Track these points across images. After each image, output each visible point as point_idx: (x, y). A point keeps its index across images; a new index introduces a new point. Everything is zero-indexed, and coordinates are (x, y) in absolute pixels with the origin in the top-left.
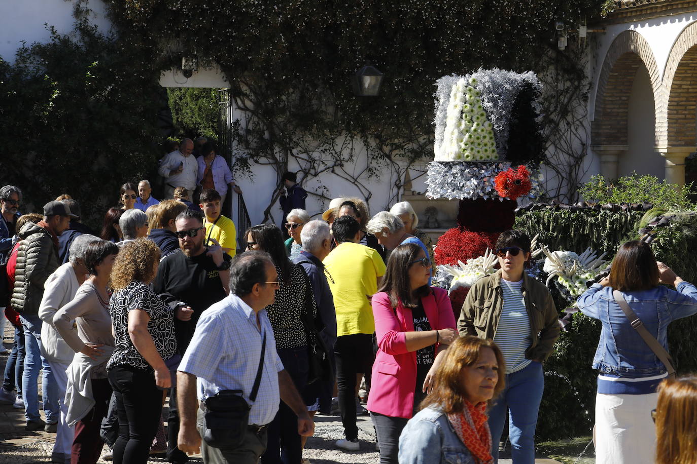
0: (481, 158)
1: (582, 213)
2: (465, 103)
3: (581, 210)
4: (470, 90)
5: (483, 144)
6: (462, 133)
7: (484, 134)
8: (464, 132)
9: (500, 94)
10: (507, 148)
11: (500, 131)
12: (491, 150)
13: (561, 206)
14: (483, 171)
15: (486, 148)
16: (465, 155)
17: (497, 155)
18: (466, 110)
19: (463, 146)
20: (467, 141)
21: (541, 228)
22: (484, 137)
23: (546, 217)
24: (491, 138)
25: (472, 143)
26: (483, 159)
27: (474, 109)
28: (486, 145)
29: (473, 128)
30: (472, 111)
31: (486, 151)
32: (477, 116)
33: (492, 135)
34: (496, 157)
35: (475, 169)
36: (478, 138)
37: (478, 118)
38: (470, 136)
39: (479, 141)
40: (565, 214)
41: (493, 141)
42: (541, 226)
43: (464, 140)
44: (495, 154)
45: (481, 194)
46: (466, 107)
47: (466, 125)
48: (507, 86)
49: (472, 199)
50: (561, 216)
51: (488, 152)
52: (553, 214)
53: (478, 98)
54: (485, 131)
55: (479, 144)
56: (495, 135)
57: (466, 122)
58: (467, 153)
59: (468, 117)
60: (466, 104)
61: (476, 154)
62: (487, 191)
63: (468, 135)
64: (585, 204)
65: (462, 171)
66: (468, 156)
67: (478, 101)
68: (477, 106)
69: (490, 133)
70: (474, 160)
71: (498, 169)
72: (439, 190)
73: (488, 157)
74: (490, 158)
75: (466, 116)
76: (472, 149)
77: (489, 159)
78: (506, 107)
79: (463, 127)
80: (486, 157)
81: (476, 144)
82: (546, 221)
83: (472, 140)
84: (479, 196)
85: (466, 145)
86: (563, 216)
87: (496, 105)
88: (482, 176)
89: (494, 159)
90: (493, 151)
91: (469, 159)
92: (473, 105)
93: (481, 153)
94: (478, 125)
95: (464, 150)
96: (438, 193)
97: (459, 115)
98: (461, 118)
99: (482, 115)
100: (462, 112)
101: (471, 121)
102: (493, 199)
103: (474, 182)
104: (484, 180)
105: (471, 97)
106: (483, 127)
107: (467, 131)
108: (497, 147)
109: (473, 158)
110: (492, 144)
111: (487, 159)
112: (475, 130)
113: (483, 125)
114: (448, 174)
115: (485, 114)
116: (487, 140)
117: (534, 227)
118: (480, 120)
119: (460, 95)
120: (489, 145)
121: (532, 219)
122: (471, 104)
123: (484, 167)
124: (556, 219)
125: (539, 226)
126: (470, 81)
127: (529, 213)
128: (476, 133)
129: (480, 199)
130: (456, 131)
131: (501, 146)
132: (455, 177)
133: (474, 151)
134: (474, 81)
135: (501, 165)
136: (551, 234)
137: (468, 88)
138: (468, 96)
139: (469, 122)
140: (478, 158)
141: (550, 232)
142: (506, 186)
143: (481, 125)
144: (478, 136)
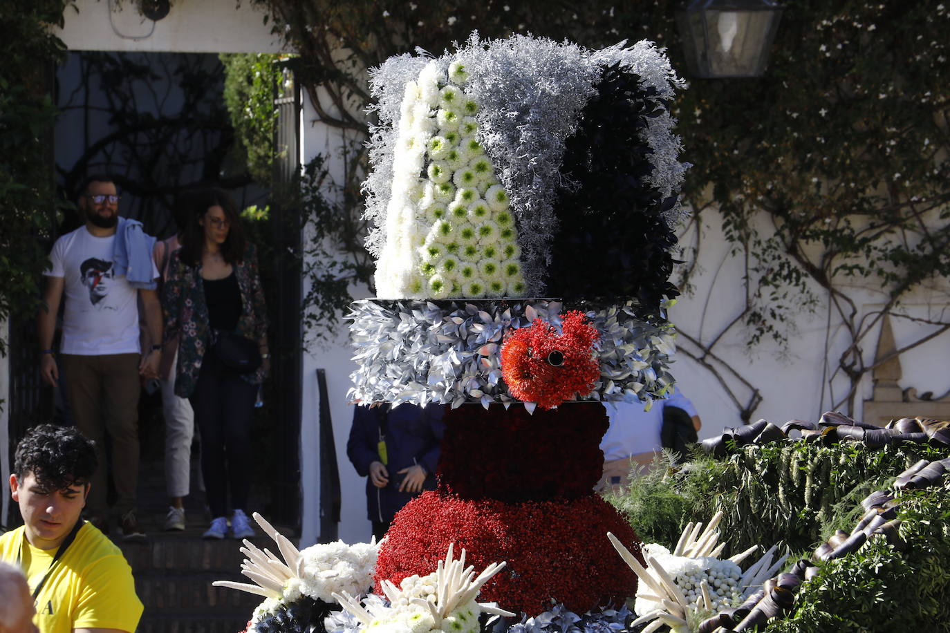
0: (475, 289)
1: (900, 453)
2: (436, 132)
3: (897, 442)
4: (449, 97)
5: (483, 252)
6: (422, 220)
7: (484, 221)
8: (431, 216)
9: (524, 111)
10: (549, 261)
11: (528, 215)
12: (505, 269)
13: (842, 430)
14: (478, 328)
15: (490, 261)
16: (431, 282)
17: (523, 282)
18: (434, 153)
19: (426, 257)
20: (437, 242)
21: (781, 496)
22: (485, 231)
23: (794, 463)
24: (506, 234)
25: (452, 247)
26: (481, 294)
27: (458, 151)
28: (490, 253)
29: (453, 206)
30: (453, 156)
31: (490, 269)
32: (467, 170)
33: (510, 224)
34: (519, 288)
35: (458, 320)
36: (467, 234)
37: (468, 177)
38: (445, 229)
39: (471, 242)
40: (848, 453)
41: (511, 242)
42: (781, 489)
43: (429, 240)
44: (517, 279)
45: (475, 393)
46: (436, 144)
47: (435, 196)
48: (549, 87)
49: (448, 405)
50: (837, 460)
51: (495, 274)
52: (814, 454)
53: (470, 121)
54: (488, 214)
55: (471, 252)
56: (517, 224)
57: (438, 187)
58: (436, 276)
59: (440, 174)
60: (437, 138)
61: (461, 278)
62: (490, 385)
63: (438, 223)
64: (914, 427)
65: (425, 326)
66: (437, 286)
67: (470, 128)
68: (466, 143)
69: (503, 219)
70: (456, 295)
71: (524, 321)
72: (373, 381)
73: (496, 287)
74: (502, 289)
75: (437, 171)
76: (449, 265)
77: (498, 294)
78: (542, 145)
79: (426, 201)
80: (490, 287)
81: (462, 251)
82: (794, 474)
83: (450, 239)
84: (469, 398)
85: (433, 252)
86: (842, 459)
87: (513, 139)
88: (478, 341)
89: (514, 294)
90: (512, 271)
91: (442, 294)
92: (456, 141)
93: (474, 275)
94: (467, 196)
95: (429, 267)
96: (371, 387)
97: (418, 169)
98: (424, 175)
99: (481, 168)
100: (427, 160)
101: (449, 186)
102: (507, 406)
103: (454, 357)
104: (480, 351)
105: (450, 116)
106: (481, 203)
107: (438, 214)
108: (523, 259)
109: (454, 290)
110: (510, 251)
111: (492, 292)
112: (460, 212)
113: (482, 197)
114: (394, 335)
115: (491, 167)
116: (492, 240)
117: (759, 492)
118: (474, 181)
119: (423, 110)
120: (500, 252)
121: (757, 468)
122: (451, 138)
123: (484, 316)
124: (821, 470)
125: (774, 490)
126: (452, 70)
127: (750, 450)
128: (461, 220)
129: (471, 405)
130: (408, 213)
131: (532, 257)
132: (408, 344)
133: (454, 270)
134: (460, 70)
135: (531, 312)
136: (807, 514)
137: (443, 92)
138: (442, 115)
139: (445, 188)
140: (467, 291)
141: (807, 508)
142: (523, 371)
143: (476, 195)
144: (467, 227)
